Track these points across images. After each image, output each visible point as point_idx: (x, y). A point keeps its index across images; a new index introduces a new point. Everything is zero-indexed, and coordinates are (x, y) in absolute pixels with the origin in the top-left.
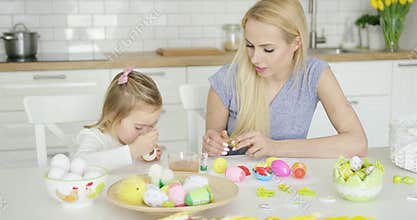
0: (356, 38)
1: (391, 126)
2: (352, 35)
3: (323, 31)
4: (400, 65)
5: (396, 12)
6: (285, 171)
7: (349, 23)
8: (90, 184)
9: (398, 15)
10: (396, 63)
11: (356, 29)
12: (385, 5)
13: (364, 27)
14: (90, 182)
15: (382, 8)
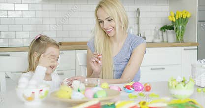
0: (161, 37)
1: (192, 65)
2: (159, 36)
3: (144, 33)
4: (185, 49)
5: (181, 22)
6: (141, 88)
7: (157, 30)
8: (41, 91)
9: (182, 24)
10: (183, 48)
11: (160, 33)
12: (176, 19)
13: (164, 31)
14: (41, 89)
15: (174, 20)
